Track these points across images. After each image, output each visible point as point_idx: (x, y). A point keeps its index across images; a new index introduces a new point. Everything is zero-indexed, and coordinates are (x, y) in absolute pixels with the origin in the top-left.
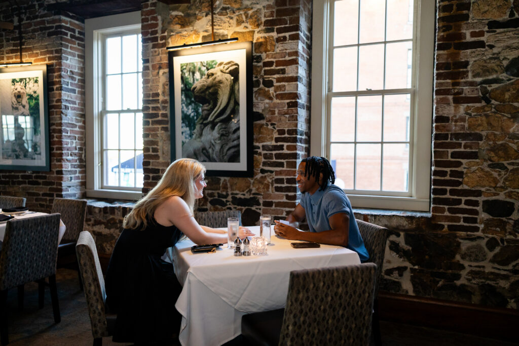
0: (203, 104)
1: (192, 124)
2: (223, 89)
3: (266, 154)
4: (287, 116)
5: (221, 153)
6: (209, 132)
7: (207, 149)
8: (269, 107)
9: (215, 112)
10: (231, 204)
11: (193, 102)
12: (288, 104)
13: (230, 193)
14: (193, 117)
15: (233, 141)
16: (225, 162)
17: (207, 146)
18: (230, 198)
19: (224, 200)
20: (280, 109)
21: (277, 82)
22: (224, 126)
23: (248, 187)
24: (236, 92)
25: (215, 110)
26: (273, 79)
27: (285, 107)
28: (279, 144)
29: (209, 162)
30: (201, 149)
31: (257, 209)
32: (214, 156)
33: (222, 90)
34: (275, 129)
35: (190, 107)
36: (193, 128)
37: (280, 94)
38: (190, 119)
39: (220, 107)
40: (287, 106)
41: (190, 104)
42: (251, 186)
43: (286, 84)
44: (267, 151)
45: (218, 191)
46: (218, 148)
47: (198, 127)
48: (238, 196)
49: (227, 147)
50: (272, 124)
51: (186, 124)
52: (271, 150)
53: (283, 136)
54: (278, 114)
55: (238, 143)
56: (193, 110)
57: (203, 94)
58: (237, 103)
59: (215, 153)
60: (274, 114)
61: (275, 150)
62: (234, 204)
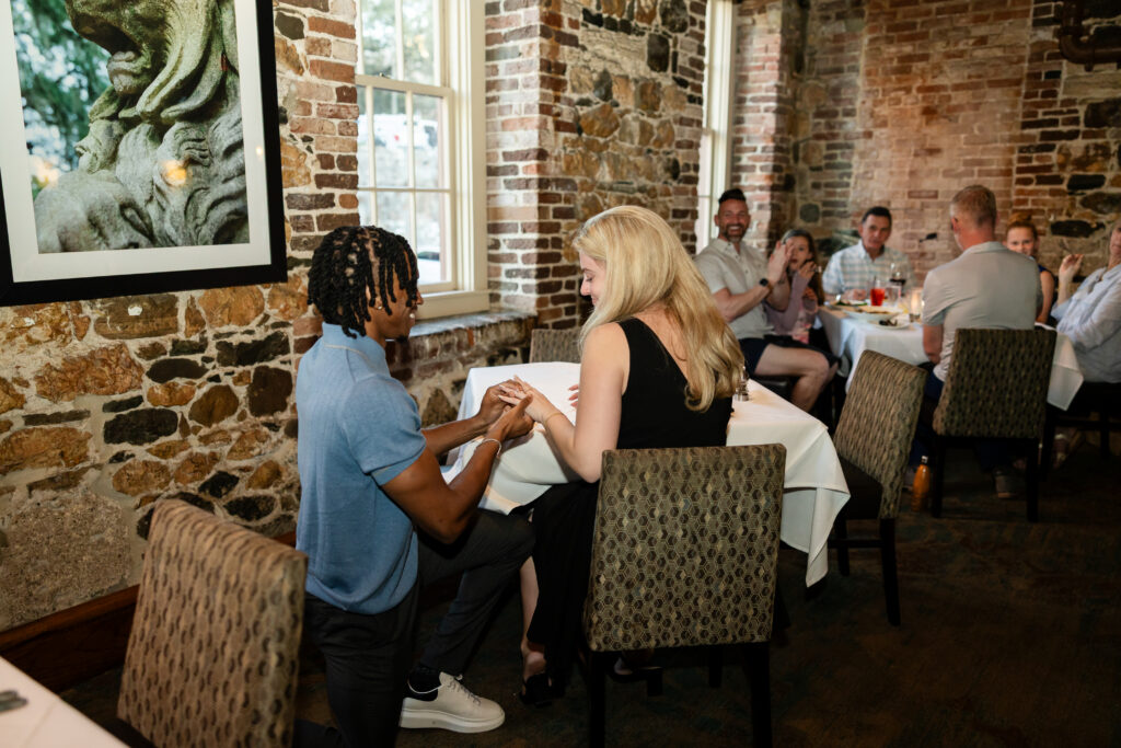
0: (113, 53)
1: (72, 117)
2: (185, 15)
3: (298, 217)
4: (336, 122)
5: (191, 218)
6: (142, 149)
7: (141, 203)
8: (299, 92)
9: (162, 86)
10: (217, 365)
11: (69, 34)
12: (339, 91)
13: (210, 334)
14: (76, 90)
15: (226, 180)
16: (206, 243)
17: (140, 197)
18: (212, 351)
19: (197, 358)
20: (322, 102)
21: (311, 28)
22: (193, 134)
23: (260, 310)
24: (226, 33)
25: (162, 77)
26: (303, 19)
27: (331, 98)
28: (325, 191)
29: (147, 247)
30: (117, 205)
31: (283, 362)
32: (168, 228)
33: (180, 18)
34: (311, 152)
35: (58, 51)
36: (75, 131)
37: (318, 62)
38: (61, 94)
39: (175, 69)
40: (335, 97)
41: (55, 40)
42: (267, 306)
43: (332, 38)
44: (301, 209)
45: (173, 336)
46: (177, 201)
47: (98, 128)
48: (235, 340)
49: (208, 200)
50: (307, 139)
51: (43, 114)
52: (309, 208)
53: (330, 172)
54: (319, 114)
55: (241, 187)
56: (71, 66)
57: (109, 16)
58: (230, 68)
59: (167, 217)
60: (309, 112)
61: (316, 207)
62: (225, 363)
